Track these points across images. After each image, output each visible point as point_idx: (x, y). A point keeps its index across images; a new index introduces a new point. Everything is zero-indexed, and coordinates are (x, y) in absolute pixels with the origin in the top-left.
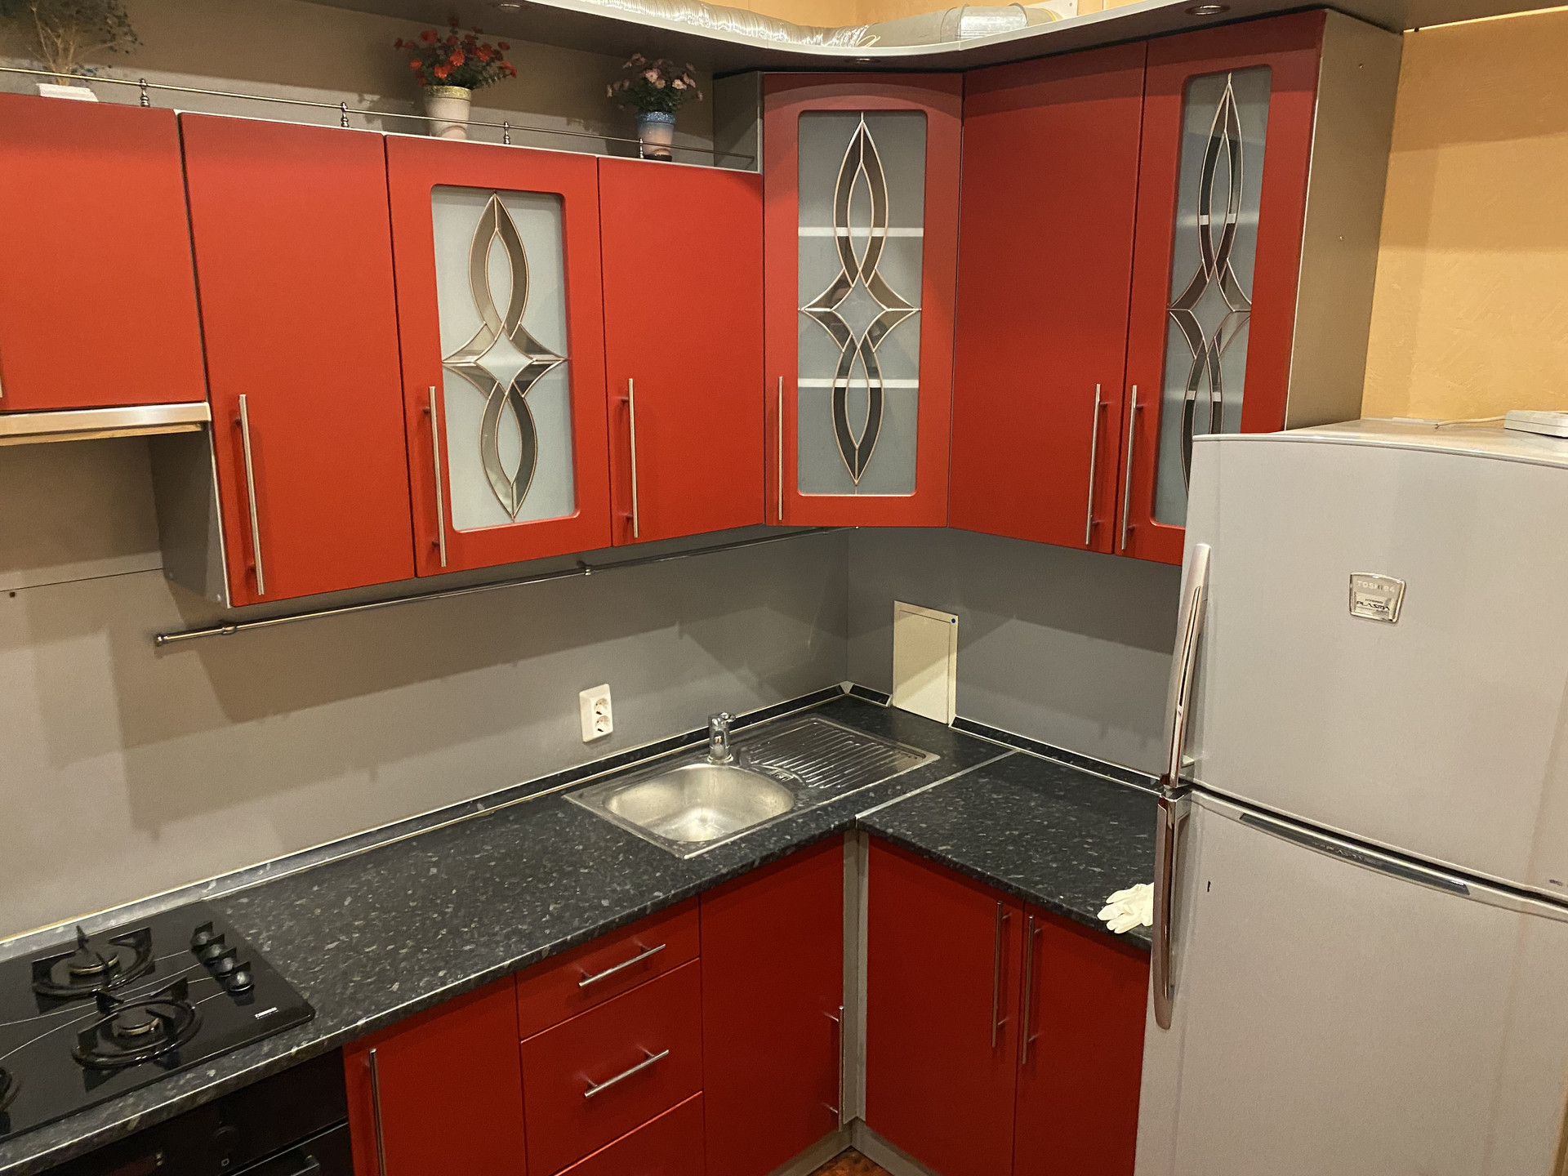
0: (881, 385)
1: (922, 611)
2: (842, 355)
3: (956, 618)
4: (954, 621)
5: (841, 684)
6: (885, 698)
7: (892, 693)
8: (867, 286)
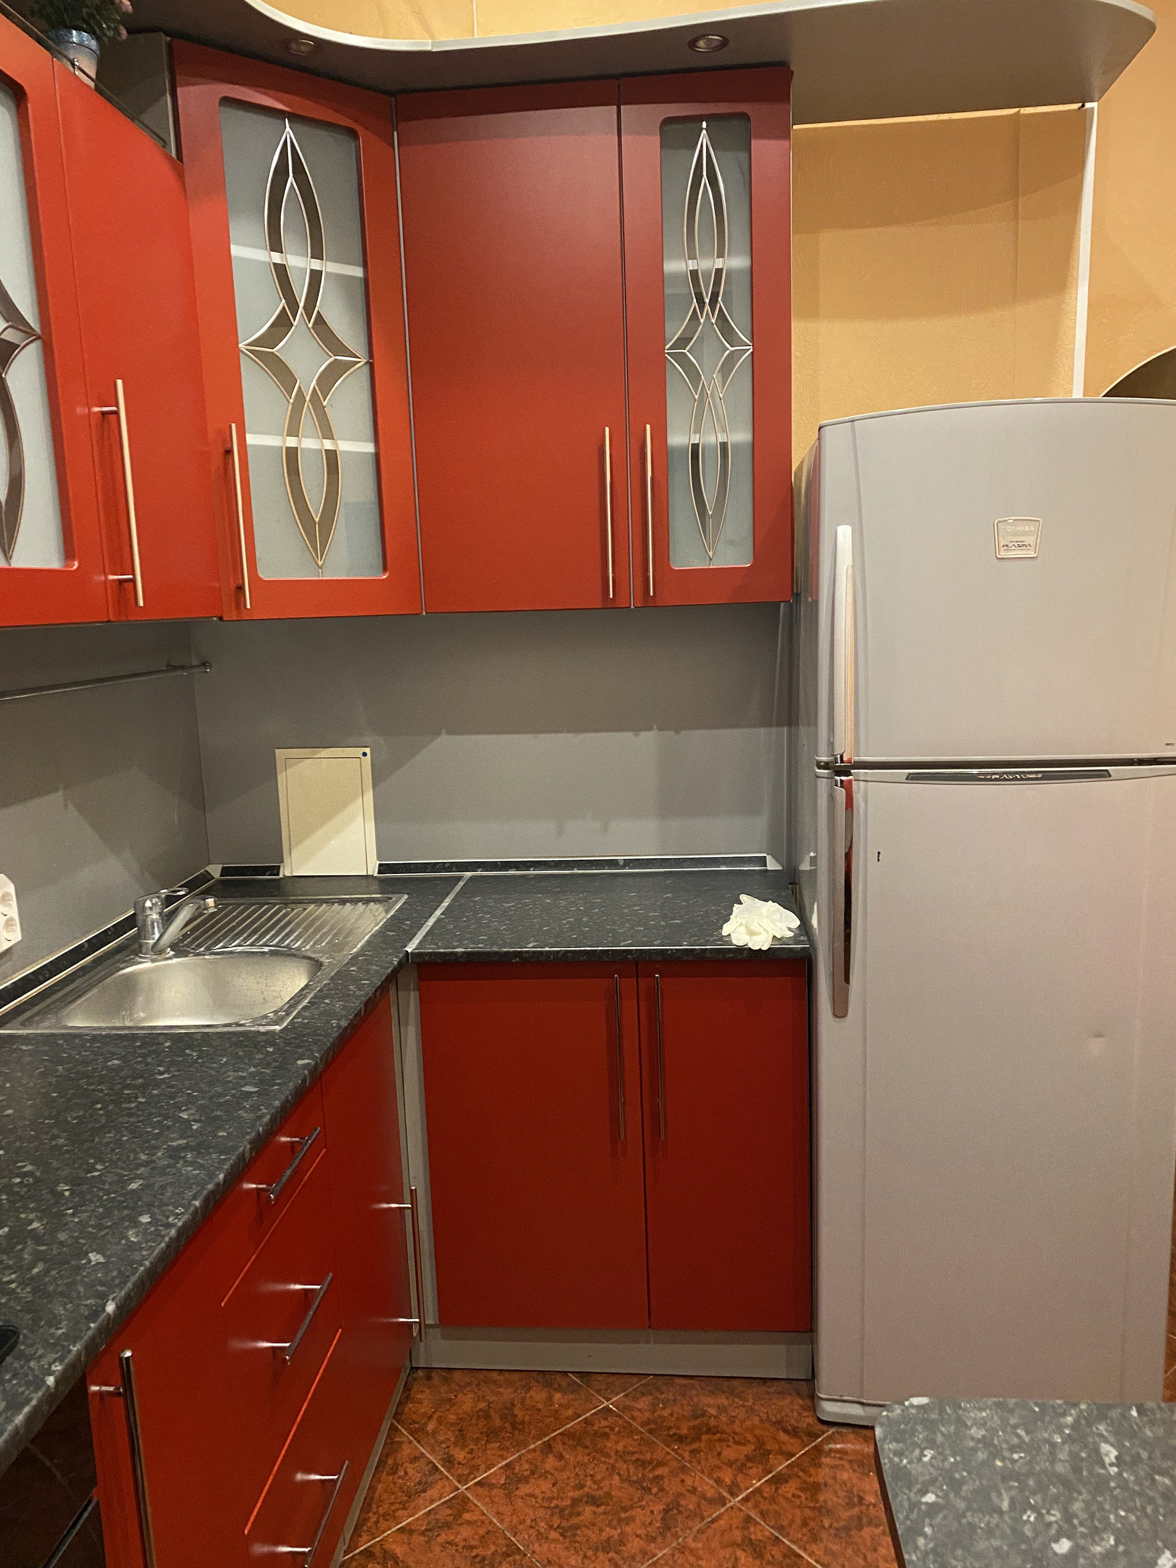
0: (337, 447)
1: (315, 753)
2: (290, 406)
3: (368, 750)
4: (365, 754)
5: (207, 869)
6: (275, 870)
7: (283, 862)
8: (310, 325)
